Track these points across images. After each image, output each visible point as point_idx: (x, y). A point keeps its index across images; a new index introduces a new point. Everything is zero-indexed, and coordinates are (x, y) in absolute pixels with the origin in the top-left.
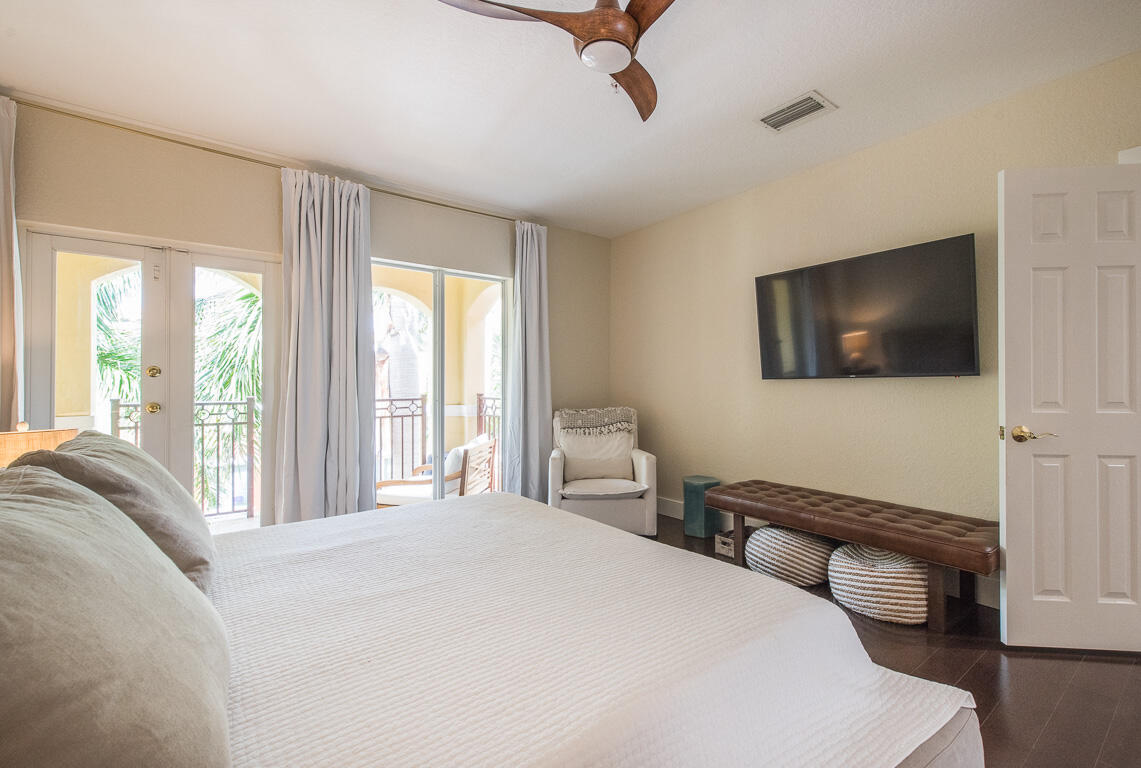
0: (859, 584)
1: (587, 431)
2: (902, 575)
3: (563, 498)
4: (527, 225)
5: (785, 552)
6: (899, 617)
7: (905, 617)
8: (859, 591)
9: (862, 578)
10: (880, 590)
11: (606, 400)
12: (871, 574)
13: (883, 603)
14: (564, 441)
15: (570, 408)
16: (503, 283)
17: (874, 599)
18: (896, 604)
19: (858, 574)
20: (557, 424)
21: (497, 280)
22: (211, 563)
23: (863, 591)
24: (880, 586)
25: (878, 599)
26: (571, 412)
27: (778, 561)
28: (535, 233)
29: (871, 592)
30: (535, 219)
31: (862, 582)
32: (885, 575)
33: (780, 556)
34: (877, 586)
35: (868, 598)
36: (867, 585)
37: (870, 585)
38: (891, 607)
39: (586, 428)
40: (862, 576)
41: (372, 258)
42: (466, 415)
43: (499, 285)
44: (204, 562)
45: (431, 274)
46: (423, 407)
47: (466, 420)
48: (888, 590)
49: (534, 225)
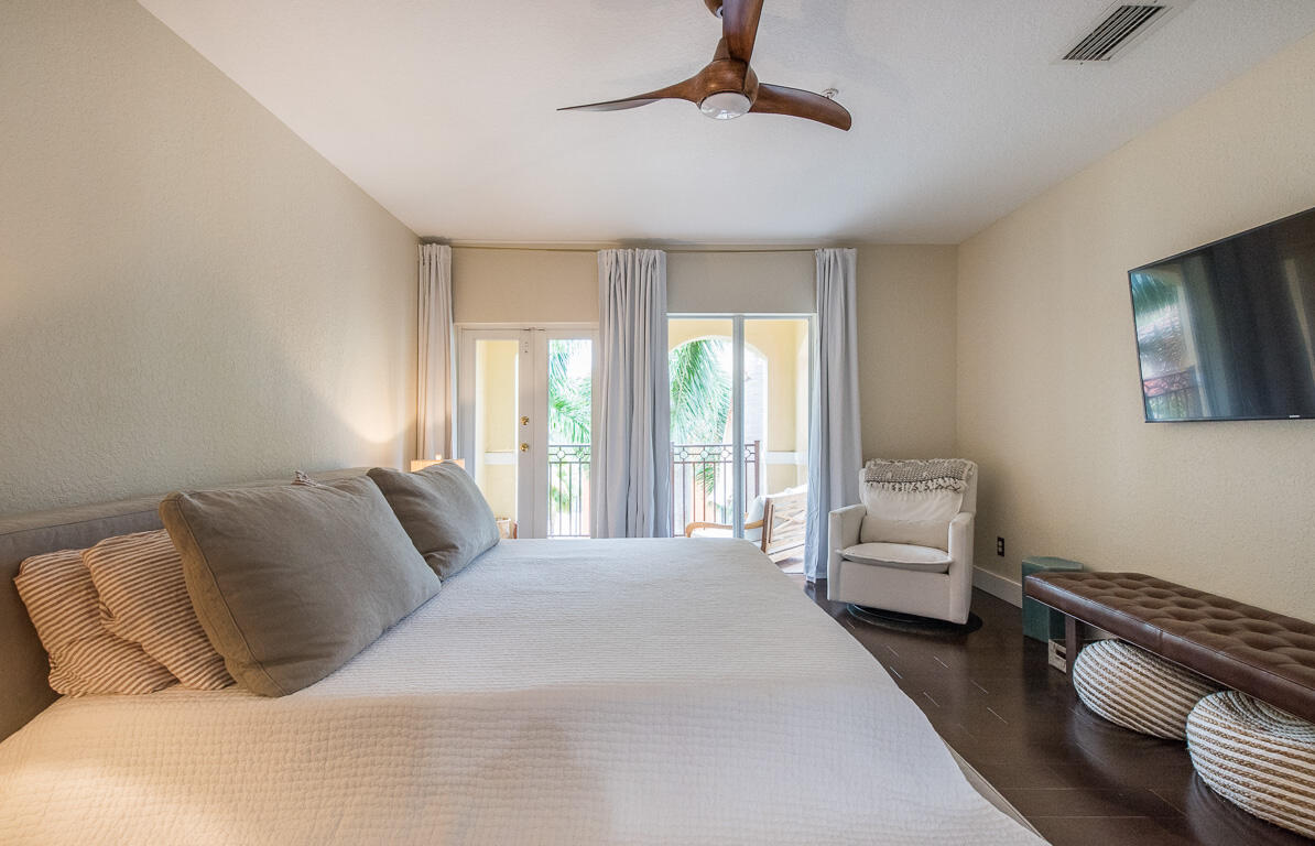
0: (1218, 749)
1: (897, 486)
2: (1303, 754)
3: (845, 560)
4: (829, 252)
5: (1120, 678)
6: (1291, 820)
7: (1300, 824)
8: (1216, 759)
9: (1224, 741)
10: (1252, 766)
11: (953, 449)
12: (1243, 737)
13: (1259, 790)
14: (868, 497)
15: (883, 458)
16: (810, 319)
17: (1241, 779)
18: (1281, 797)
19: (1219, 733)
20: (862, 475)
21: (802, 317)
22: (461, 549)
23: (1221, 761)
24: (1253, 760)
25: (1247, 780)
26: (883, 463)
27: (1107, 688)
28: (839, 259)
29: (1235, 766)
30: (841, 243)
31: (1224, 746)
32: (1268, 745)
33: (1112, 682)
34: (1247, 758)
35: (1231, 774)
36: (1230, 753)
37: (1237, 755)
38: (1269, 798)
39: (896, 482)
40: (1226, 737)
41: (669, 314)
42: (797, 463)
43: (806, 321)
44: (455, 547)
45: (731, 321)
46: (757, 454)
47: (798, 468)
48: (1267, 770)
49: (837, 251)
